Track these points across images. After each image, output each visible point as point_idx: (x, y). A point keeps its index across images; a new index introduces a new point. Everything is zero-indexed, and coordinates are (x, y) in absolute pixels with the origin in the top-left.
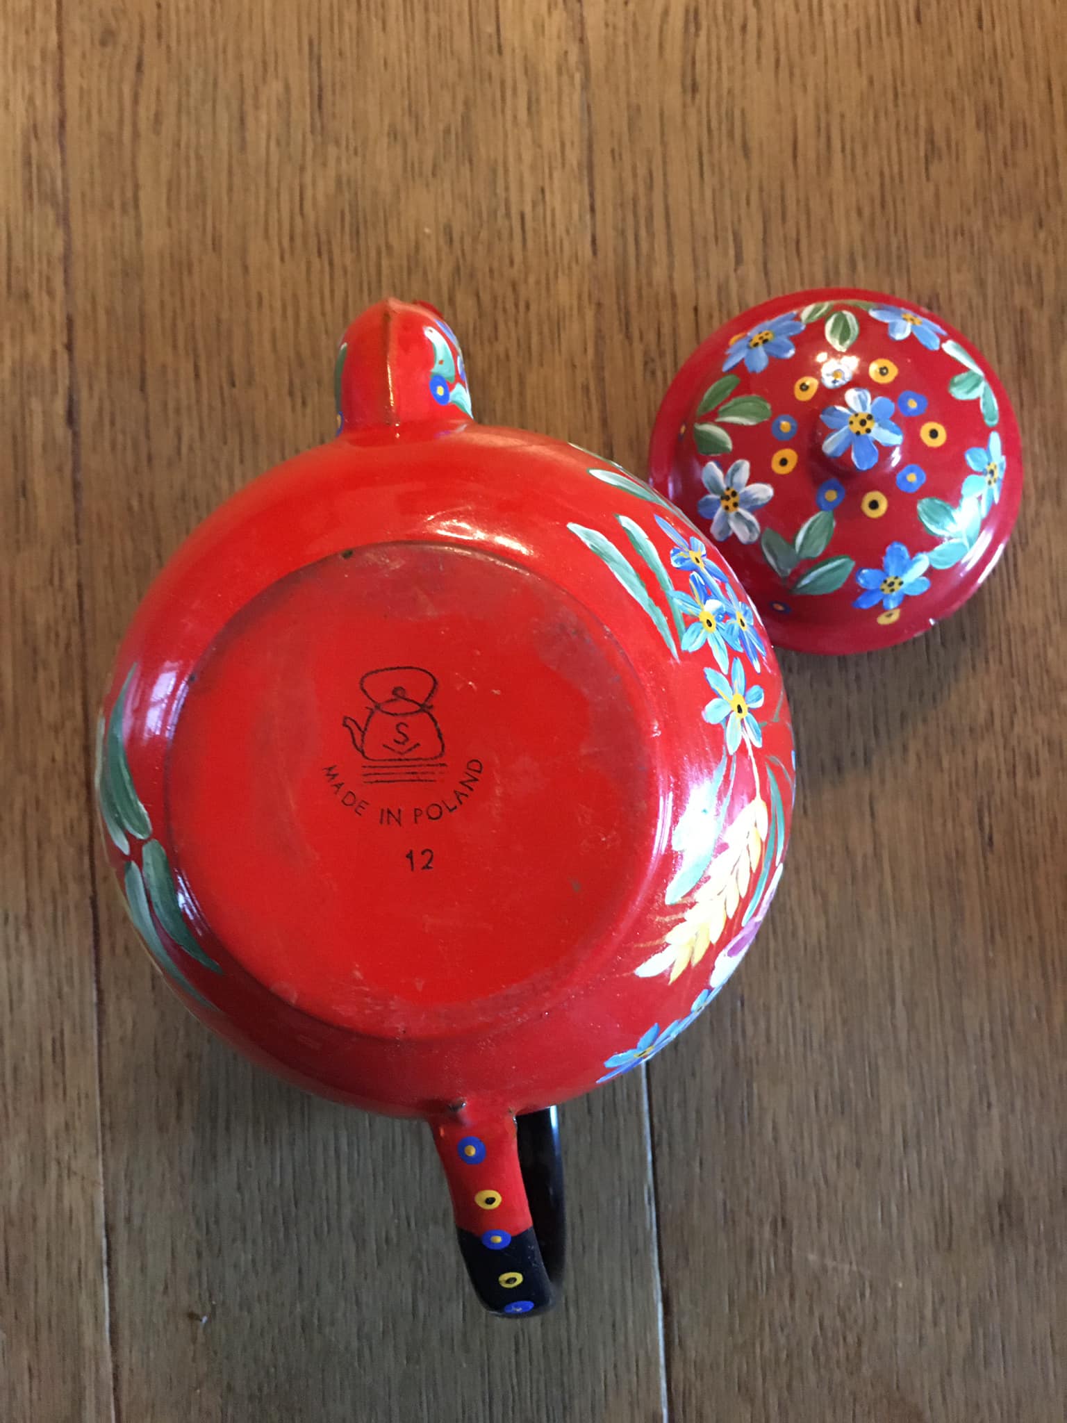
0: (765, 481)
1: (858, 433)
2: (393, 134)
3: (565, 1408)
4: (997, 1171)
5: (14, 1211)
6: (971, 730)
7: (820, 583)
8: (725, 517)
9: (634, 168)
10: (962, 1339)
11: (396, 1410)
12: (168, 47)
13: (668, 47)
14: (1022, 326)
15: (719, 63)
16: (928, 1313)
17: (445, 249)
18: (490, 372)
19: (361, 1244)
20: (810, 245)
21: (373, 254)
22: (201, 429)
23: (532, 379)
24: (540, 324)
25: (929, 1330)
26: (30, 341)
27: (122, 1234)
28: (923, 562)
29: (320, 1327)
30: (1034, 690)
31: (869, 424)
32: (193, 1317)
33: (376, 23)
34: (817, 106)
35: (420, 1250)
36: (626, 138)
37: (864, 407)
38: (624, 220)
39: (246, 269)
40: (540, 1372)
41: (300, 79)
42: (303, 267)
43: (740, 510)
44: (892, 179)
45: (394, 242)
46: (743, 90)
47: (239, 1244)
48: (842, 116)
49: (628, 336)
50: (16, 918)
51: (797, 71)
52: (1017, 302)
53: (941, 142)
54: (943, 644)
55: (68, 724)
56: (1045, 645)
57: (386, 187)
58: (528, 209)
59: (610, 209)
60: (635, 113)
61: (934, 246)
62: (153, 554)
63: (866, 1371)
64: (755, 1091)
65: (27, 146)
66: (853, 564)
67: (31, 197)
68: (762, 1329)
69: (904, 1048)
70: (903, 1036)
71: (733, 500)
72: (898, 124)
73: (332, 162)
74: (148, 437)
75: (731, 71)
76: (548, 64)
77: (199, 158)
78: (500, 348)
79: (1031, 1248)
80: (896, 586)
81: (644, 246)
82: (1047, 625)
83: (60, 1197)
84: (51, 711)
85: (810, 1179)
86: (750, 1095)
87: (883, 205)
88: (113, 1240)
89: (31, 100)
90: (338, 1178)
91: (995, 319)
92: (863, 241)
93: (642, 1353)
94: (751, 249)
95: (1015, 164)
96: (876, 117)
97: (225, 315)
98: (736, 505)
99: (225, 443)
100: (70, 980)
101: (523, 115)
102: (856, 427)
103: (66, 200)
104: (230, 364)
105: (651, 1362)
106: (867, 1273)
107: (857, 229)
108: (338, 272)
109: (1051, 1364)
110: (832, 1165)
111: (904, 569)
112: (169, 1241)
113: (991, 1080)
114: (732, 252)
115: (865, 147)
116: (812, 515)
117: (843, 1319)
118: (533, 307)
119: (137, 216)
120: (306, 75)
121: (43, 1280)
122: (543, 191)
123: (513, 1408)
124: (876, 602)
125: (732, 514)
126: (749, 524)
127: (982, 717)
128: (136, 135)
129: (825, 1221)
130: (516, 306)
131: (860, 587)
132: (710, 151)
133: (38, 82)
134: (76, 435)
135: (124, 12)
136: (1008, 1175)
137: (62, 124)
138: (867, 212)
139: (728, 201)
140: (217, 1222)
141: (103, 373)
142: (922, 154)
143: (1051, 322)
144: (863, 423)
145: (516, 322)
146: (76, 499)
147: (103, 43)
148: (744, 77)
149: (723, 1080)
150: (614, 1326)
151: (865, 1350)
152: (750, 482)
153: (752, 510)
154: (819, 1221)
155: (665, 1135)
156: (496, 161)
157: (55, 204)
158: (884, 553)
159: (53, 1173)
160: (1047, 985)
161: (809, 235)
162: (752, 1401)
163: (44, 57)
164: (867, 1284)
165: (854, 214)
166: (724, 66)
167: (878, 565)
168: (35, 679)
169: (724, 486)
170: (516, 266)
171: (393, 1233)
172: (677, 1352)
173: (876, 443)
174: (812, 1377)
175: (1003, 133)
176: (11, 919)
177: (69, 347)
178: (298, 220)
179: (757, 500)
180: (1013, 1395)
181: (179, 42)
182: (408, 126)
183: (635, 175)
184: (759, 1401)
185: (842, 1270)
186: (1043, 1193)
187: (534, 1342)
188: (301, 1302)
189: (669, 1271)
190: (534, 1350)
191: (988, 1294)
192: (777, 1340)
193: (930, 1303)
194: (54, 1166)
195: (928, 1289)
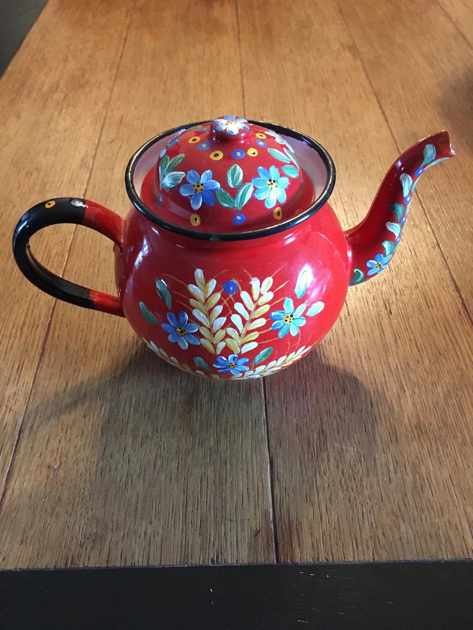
3: (222, 508)
4: (412, 414)
10: (409, 479)
16: (391, 468)
19: (135, 437)
25: (393, 475)
27: (26, 434)
29: (110, 471)
32: (49, 467)
40: (211, 492)
47: (79, 438)
50: (18, 327)
63: (366, 493)
64: (308, 385)
65: (83, 159)
67: (81, 167)
68: (316, 474)
79: (433, 443)
83: (3, 419)
85: (333, 416)
86: (306, 387)
88: (21, 436)
89: (87, 151)
90: (129, 413)
93: (260, 484)
100: (32, 346)
103: (92, 168)
105: (264, 487)
106: (362, 452)
109: (453, 492)
110: (342, 411)
112: (47, 436)
113: (404, 384)
117: (353, 470)
123: (197, 508)
129: (340, 431)
133: (90, 148)
136: (417, 415)
137: (95, 156)
140: (71, 429)
149: (295, 382)
150: (247, 472)
151: (364, 484)
154: (338, 433)
155: (271, 400)
160: (420, 354)
162: (313, 505)
163: (93, 144)
164: (362, 456)
171: (150, 434)
172: (276, 484)
174: (341, 495)
176: (15, 327)
180: (438, 504)
184: (316, 505)
185: (351, 451)
186: (434, 422)
187: (209, 478)
188: (103, 461)
189: (272, 450)
190: (209, 482)
191: (418, 461)
192: (323, 479)
193: (392, 464)
194: (4, 408)
195: (390, 459)
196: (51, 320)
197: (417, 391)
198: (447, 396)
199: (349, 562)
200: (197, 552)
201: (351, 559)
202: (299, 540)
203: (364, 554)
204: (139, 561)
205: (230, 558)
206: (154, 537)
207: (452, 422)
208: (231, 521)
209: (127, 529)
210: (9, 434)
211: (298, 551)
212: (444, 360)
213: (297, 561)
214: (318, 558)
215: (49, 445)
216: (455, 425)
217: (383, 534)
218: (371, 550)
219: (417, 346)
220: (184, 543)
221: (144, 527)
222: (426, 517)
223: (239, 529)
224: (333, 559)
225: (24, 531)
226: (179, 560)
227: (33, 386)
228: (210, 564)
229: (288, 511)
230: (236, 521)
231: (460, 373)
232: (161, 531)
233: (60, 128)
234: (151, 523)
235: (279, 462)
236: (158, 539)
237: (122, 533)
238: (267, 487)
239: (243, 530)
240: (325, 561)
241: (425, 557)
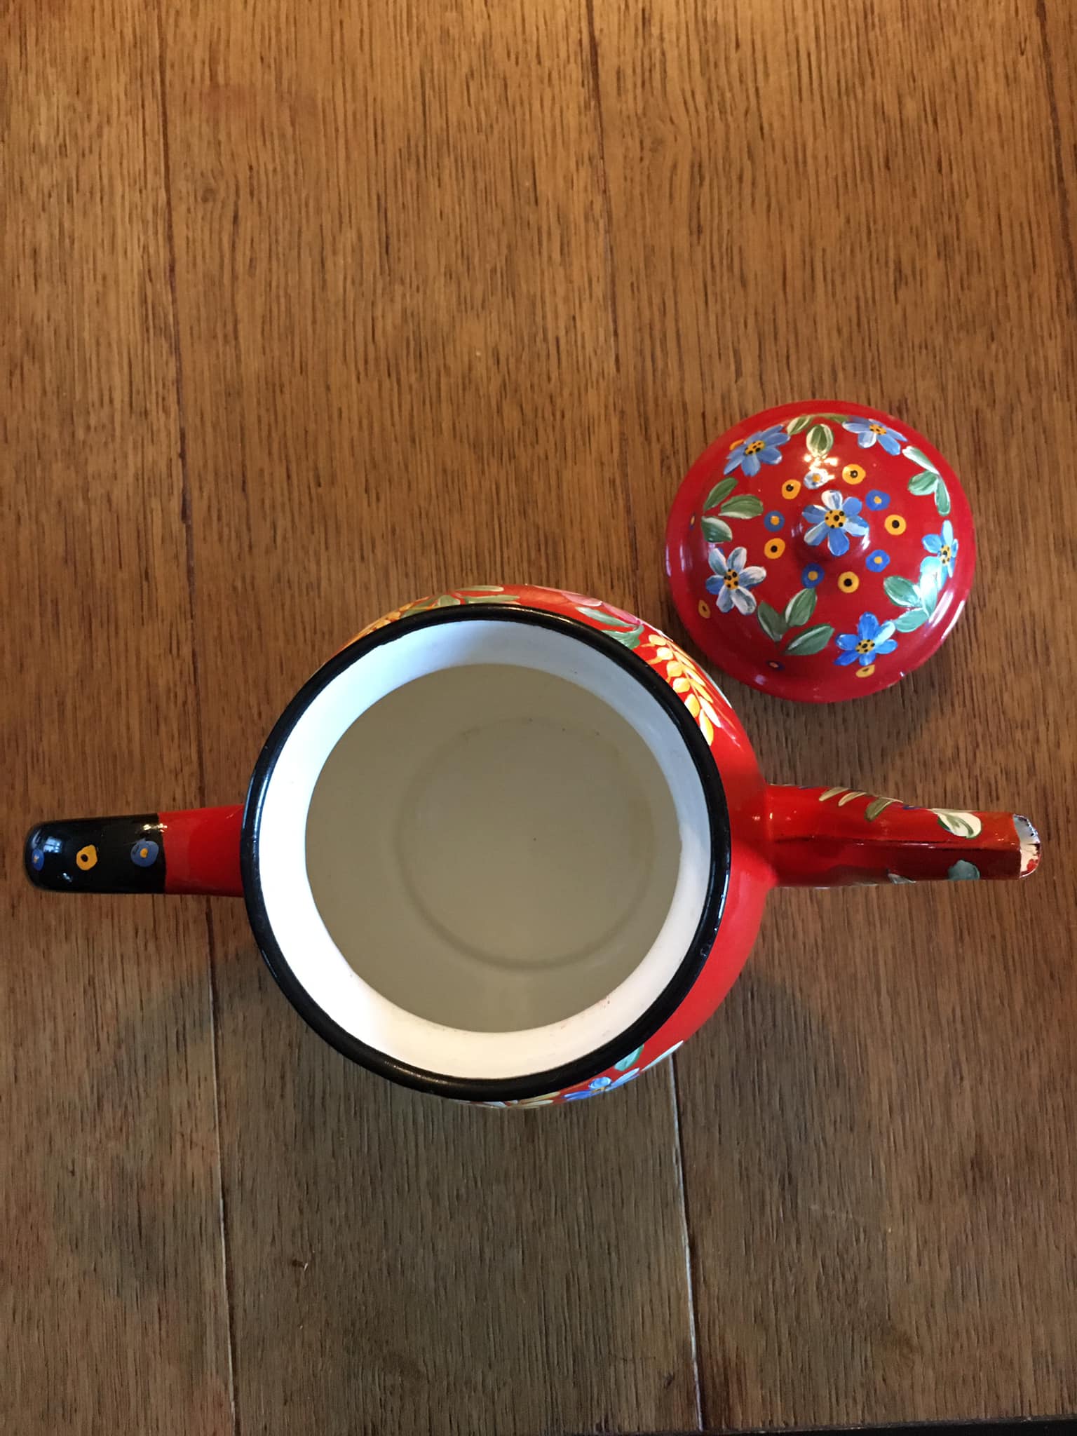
0: (759, 565)
1: (833, 527)
2: (449, 274)
3: (609, 1337)
4: (969, 1133)
5: (145, 1178)
6: (941, 763)
7: (806, 646)
8: (728, 593)
9: (650, 298)
10: (943, 1275)
11: (467, 1339)
12: (260, 203)
13: (677, 196)
14: (978, 423)
15: (720, 208)
16: (914, 1253)
17: (494, 368)
18: (533, 470)
19: (436, 1200)
20: (798, 359)
21: (434, 376)
22: (293, 521)
23: (567, 475)
24: (574, 430)
25: (914, 1267)
26: (150, 451)
27: (236, 1195)
28: (890, 628)
29: (403, 1272)
30: (993, 729)
31: (841, 519)
32: (296, 1264)
33: (433, 182)
34: (802, 240)
35: (485, 1204)
36: (643, 272)
37: (837, 506)
38: (642, 341)
39: (328, 388)
40: (587, 1307)
41: (369, 228)
42: (376, 385)
43: (739, 587)
44: (866, 301)
45: (451, 361)
46: (741, 231)
47: (334, 1202)
48: (824, 250)
49: (647, 438)
50: (145, 932)
51: (785, 214)
52: (973, 404)
53: (907, 270)
54: (916, 691)
55: (186, 770)
56: (1001, 691)
57: (443, 317)
58: (562, 333)
59: (630, 331)
60: (650, 252)
61: (902, 358)
62: (254, 627)
63: (862, 1303)
64: (764, 1067)
65: (143, 289)
66: (832, 631)
67: (148, 330)
68: (773, 1269)
69: (889, 1031)
70: (888, 1019)
71: (733, 579)
72: (871, 256)
73: (398, 298)
74: (249, 529)
75: (730, 214)
76: (576, 211)
77: (287, 296)
78: (540, 450)
79: (999, 1199)
80: (869, 647)
81: (660, 364)
82: (1003, 675)
83: (184, 1164)
84: (172, 758)
85: (812, 1141)
86: (760, 1074)
87: (859, 325)
88: (228, 1199)
89: (146, 248)
90: (417, 1146)
91: (954, 418)
92: (843, 356)
93: (673, 1290)
94: (749, 365)
95: (969, 288)
96: (852, 251)
97: (312, 427)
98: (736, 583)
99: (313, 533)
100: (190, 982)
101: (557, 256)
102: (831, 522)
103: (177, 332)
104: (316, 468)
105: (680, 1297)
106: (861, 1221)
107: (837, 344)
108: (405, 388)
109: (1019, 1297)
110: (830, 1130)
111: (875, 634)
112: (275, 1200)
113: (963, 1058)
114: (733, 367)
115: (843, 276)
116: (798, 591)
117: (842, 1259)
118: (568, 416)
119: (237, 347)
120: (376, 225)
121: (170, 1235)
122: (574, 318)
123: (566, 1338)
124: (853, 660)
125: (733, 591)
126: (748, 599)
127: (949, 752)
128: (234, 277)
129: (824, 1176)
130: (554, 415)
131: (839, 649)
132: (714, 284)
133: (151, 232)
134: (189, 528)
135: (222, 173)
136: (979, 1137)
137: (172, 270)
138: (845, 331)
139: (729, 324)
140: (315, 1183)
141: (211, 477)
142: (892, 280)
143: (1002, 420)
144: (836, 518)
145: (554, 428)
146: (191, 583)
147: (205, 200)
148: (741, 218)
149: (737, 1060)
150: (649, 1268)
151: (861, 1286)
152: (747, 566)
153: (750, 588)
154: (820, 1177)
155: (689, 1105)
156: (535, 296)
157: (168, 338)
158: (858, 622)
159: (178, 1145)
160: (1008, 976)
161: (798, 352)
162: (767, 1330)
163: (155, 211)
164: (862, 1230)
165: (835, 333)
166: (724, 211)
167: (853, 631)
168: (158, 733)
169: (727, 568)
170: (553, 381)
171: (463, 1191)
172: (702, 1289)
173: (847, 534)
174: (817, 1309)
175: (959, 260)
176: (141, 932)
177: (182, 455)
178: (371, 347)
179: (753, 579)
180: (987, 1323)
181: (268, 198)
182: (462, 268)
183: (651, 303)
184: (772, 1329)
185: (840, 1218)
186: (1009, 1151)
187: (582, 1282)
188: (387, 1250)
189: (694, 1220)
190: (582, 1288)
191: (964, 1238)
192: (786, 1278)
193: (915, 1246)
194: (178, 1137)
195: (913, 1234)
197: (986, 1077)
198: (1047, 1086)
199: (822, 1426)
200: (572, 1414)
201: (825, 1422)
202: (740, 1390)
203: (848, 1414)
205: (626, 1423)
206: (499, 1390)
207: (1045, 1151)
208: (625, 1360)
209: (452, 1378)
210: (204, 1196)
211: (738, 1410)
212: (1056, 993)
213: (736, 1427)
214: (771, 1422)
215: (282, 1217)
216: (1049, 1157)
217: (884, 1380)
218: (859, 1407)
219: (1004, 956)
220: (549, 1399)
221: (480, 1372)
222: (961, 1347)
223: (640, 1375)
224: (796, 1423)
225: (284, 1381)
226: (544, 1427)
227: (218, 1087)
229: (723, 1341)
230: (634, 1360)
232: (509, 1380)
234: (490, 1366)
235: (706, 1246)
236: (506, 1393)
237: (445, 1383)
238: (686, 1296)
239: (646, 1376)
240: (783, 1425)
241: (950, 1417)
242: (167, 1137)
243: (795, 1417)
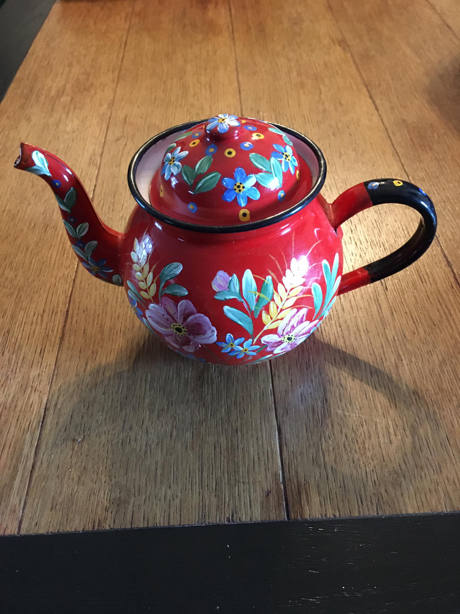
3: (235, 472)
4: (410, 381)
5: (8, 405)
10: (408, 441)
11: (159, 474)
16: (392, 430)
19: (151, 411)
25: (393, 437)
27: (51, 411)
29: (130, 442)
32: (74, 440)
35: (176, 413)
40: (225, 457)
47: (100, 413)
53: (343, 153)
63: (369, 454)
64: (311, 358)
65: (91, 157)
67: (91, 163)
68: (321, 438)
70: (365, 340)
74: (113, 206)
79: (430, 407)
83: (29, 398)
85: (335, 385)
86: (309, 360)
88: (47, 413)
89: (95, 150)
90: (145, 389)
93: (269, 449)
100: (53, 331)
103: (100, 165)
105: (273, 452)
106: (363, 417)
109: (450, 450)
110: (343, 381)
112: (71, 412)
113: (401, 353)
117: (355, 434)
121: (12, 429)
123: (212, 473)
129: (342, 398)
133: (97, 147)
135: (123, 136)
137: (102, 154)
140: (92, 405)
141: (103, 195)
147: (117, 141)
149: (298, 355)
150: (257, 439)
151: (367, 446)
154: (340, 399)
155: (277, 373)
159: (29, 391)
160: (415, 325)
162: (319, 467)
163: (100, 143)
164: (364, 421)
171: (165, 407)
172: (285, 448)
174: (345, 457)
176: (36, 314)
180: (436, 462)
184: (323, 466)
185: (353, 416)
186: (430, 388)
187: (222, 445)
188: (123, 434)
189: (280, 418)
190: (222, 449)
191: (416, 424)
192: (328, 443)
193: (392, 427)
194: (30, 388)
195: (390, 423)
196: (69, 307)
197: (413, 359)
198: (443, 363)
199: (355, 517)
200: (213, 512)
201: (356, 514)
202: (308, 500)
203: (368, 510)
204: (161, 521)
205: (244, 516)
206: (173, 500)
207: (448, 387)
208: (244, 483)
209: (148, 494)
210: (35, 412)
211: (307, 508)
212: (438, 331)
213: (306, 517)
214: (326, 515)
215: (72, 420)
216: (450, 390)
217: (386, 491)
218: (375, 505)
219: (412, 318)
220: (201, 504)
221: (164, 491)
222: (425, 474)
223: (252, 490)
224: (340, 515)
225: (54, 498)
226: (197, 519)
227: (55, 368)
228: (227, 523)
229: (297, 473)
230: (249, 483)
231: (454, 342)
232: (179, 494)
233: (68, 129)
234: (170, 487)
235: (287, 430)
236: (177, 501)
237: (144, 497)
238: (276, 452)
239: (255, 491)
240: (332, 516)
241: (426, 510)
242: (24, 387)
243: (339, 512)
